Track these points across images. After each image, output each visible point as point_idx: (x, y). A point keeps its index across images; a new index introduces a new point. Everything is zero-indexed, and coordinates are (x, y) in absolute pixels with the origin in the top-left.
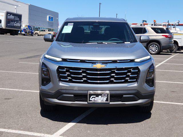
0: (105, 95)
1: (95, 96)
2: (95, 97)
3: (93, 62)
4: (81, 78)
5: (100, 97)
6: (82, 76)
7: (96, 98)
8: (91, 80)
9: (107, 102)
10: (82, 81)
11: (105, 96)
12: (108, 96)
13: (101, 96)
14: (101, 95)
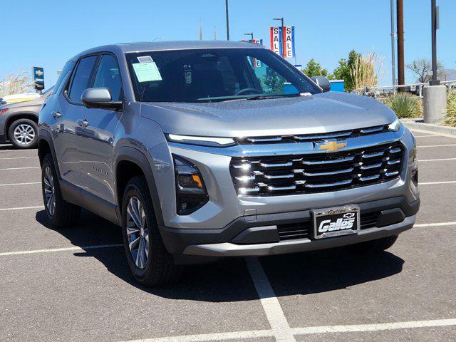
0: (349, 215)
1: (329, 221)
2: (328, 224)
3: (315, 139)
4: (290, 182)
5: (339, 220)
6: (292, 176)
7: (331, 226)
8: (314, 184)
9: (354, 232)
10: (294, 187)
11: (349, 218)
12: (355, 216)
13: (342, 219)
14: (341, 216)
